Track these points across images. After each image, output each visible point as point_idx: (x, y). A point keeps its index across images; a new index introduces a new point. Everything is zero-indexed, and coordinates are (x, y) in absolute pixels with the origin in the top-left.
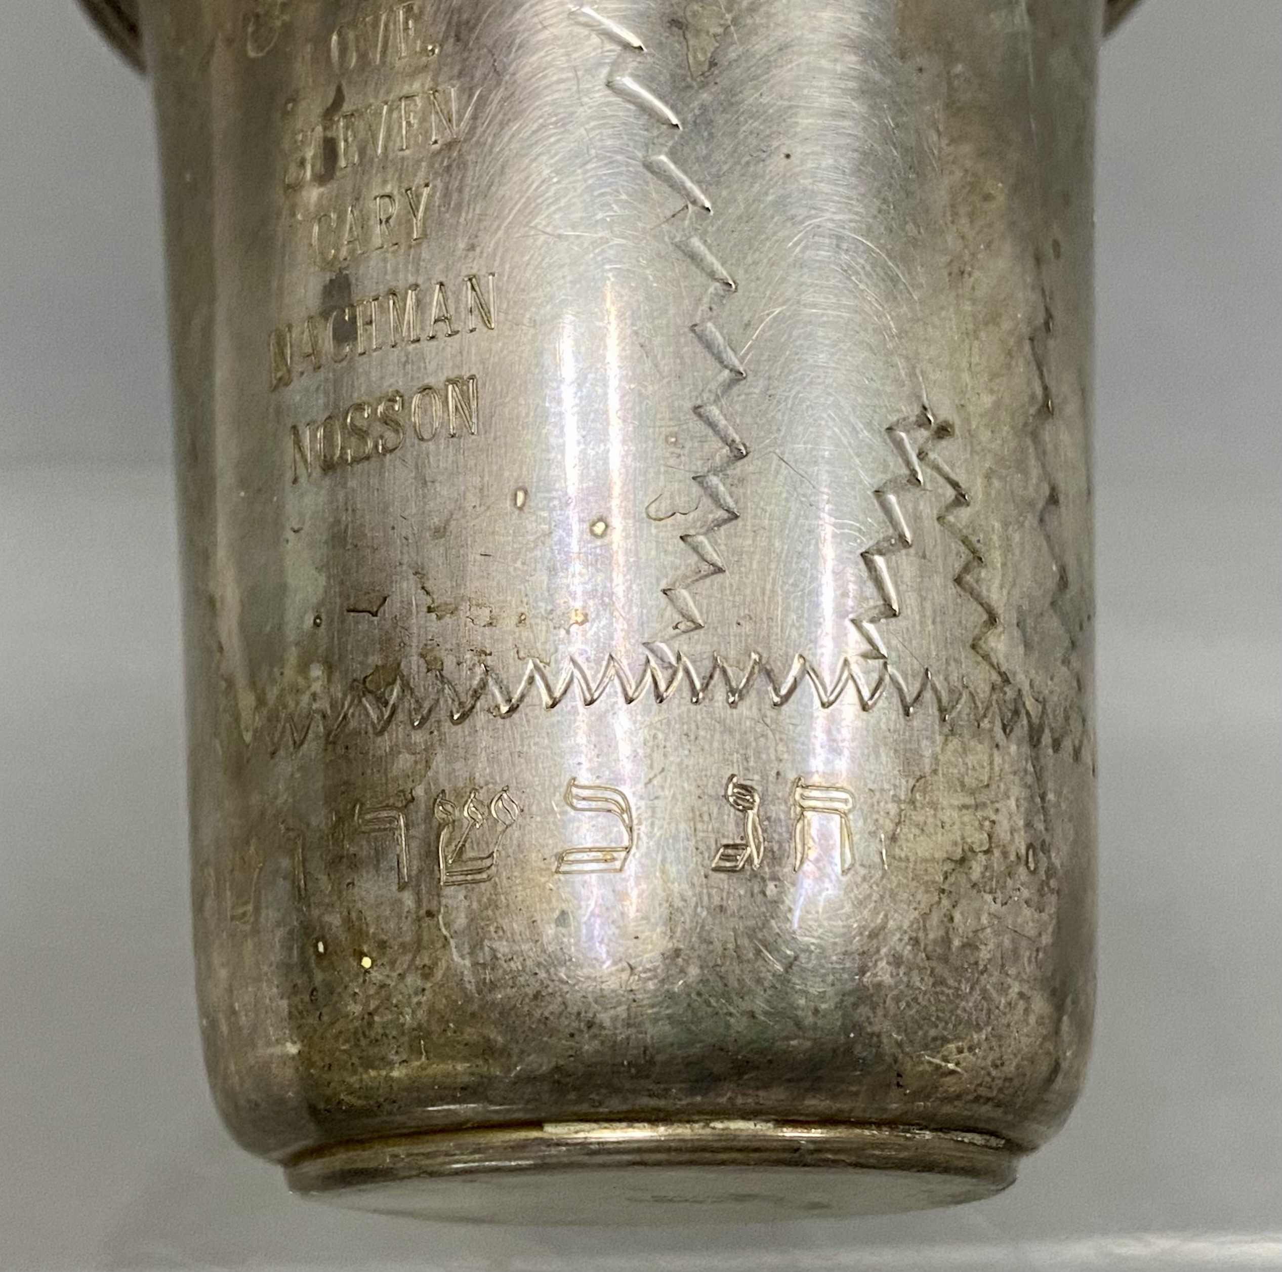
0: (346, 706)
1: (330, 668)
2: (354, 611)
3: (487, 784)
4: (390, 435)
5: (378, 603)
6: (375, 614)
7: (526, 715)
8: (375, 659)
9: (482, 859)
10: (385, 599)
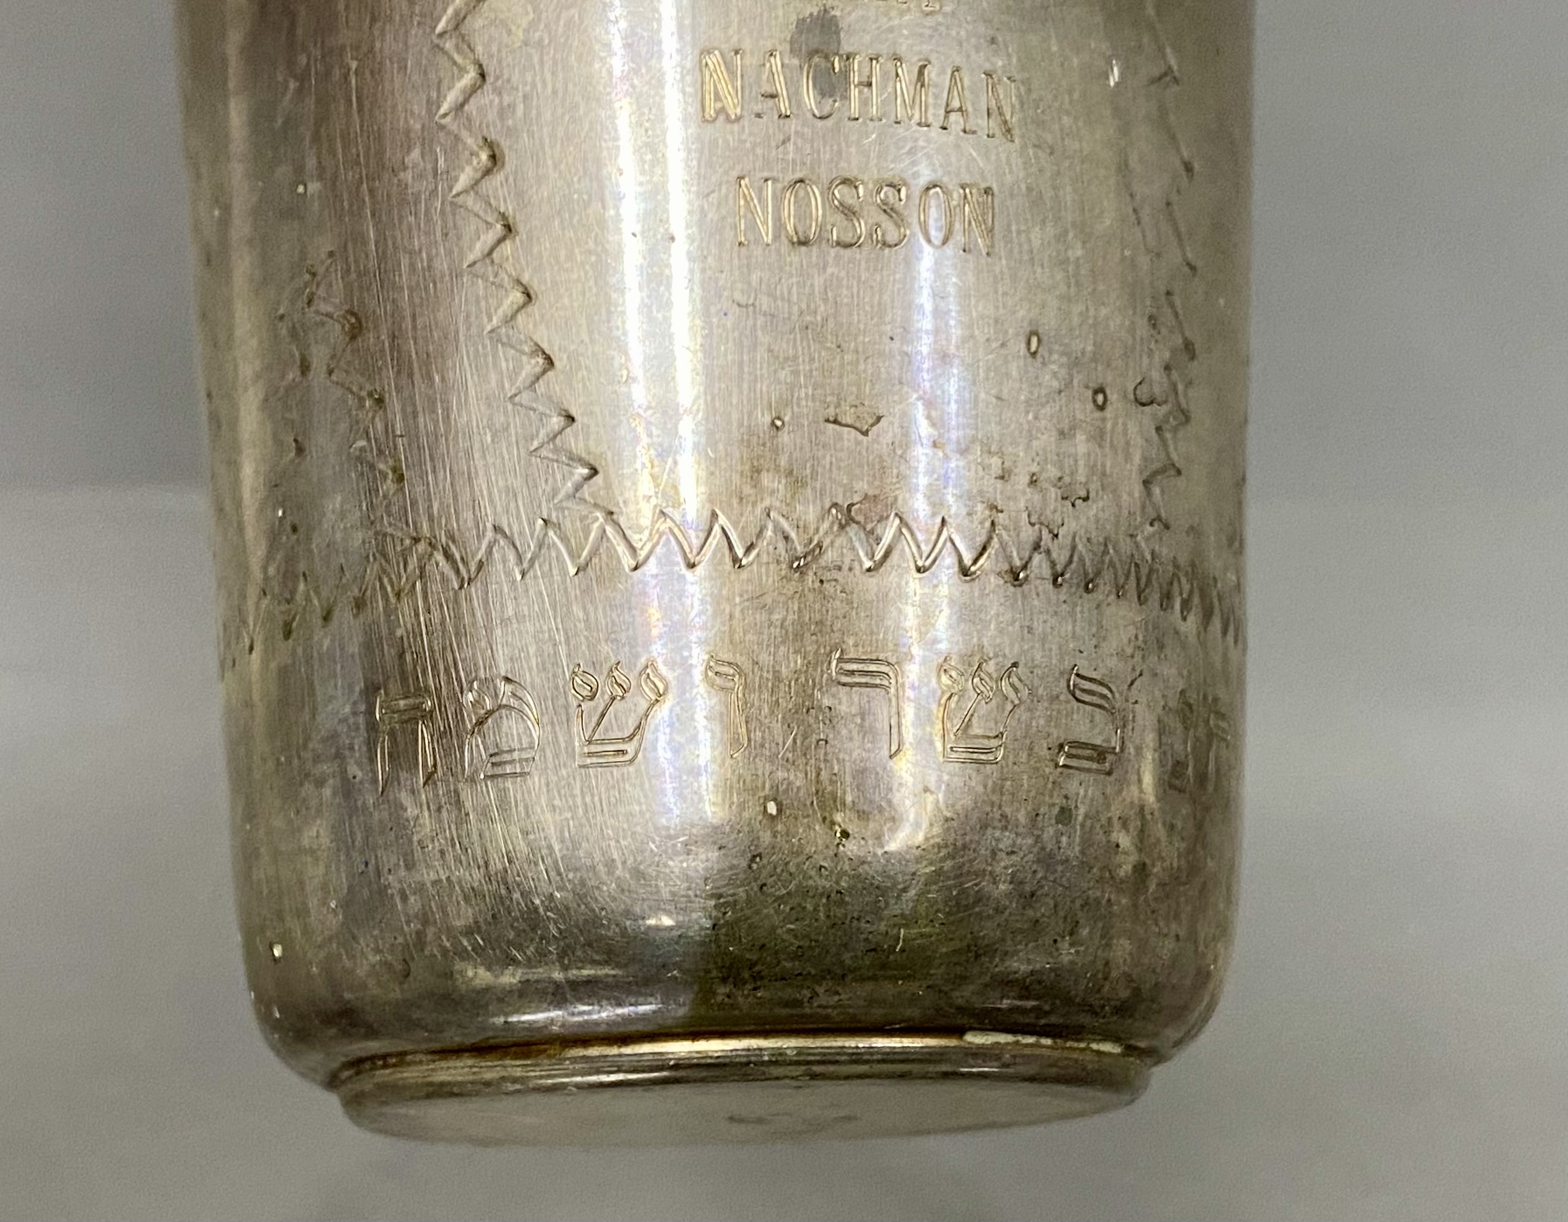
0: (821, 532)
1: (796, 482)
2: (836, 422)
3: (996, 656)
4: (888, 225)
5: (870, 421)
6: (865, 433)
7: (1036, 587)
8: (862, 486)
9: (989, 737)
10: (879, 419)
